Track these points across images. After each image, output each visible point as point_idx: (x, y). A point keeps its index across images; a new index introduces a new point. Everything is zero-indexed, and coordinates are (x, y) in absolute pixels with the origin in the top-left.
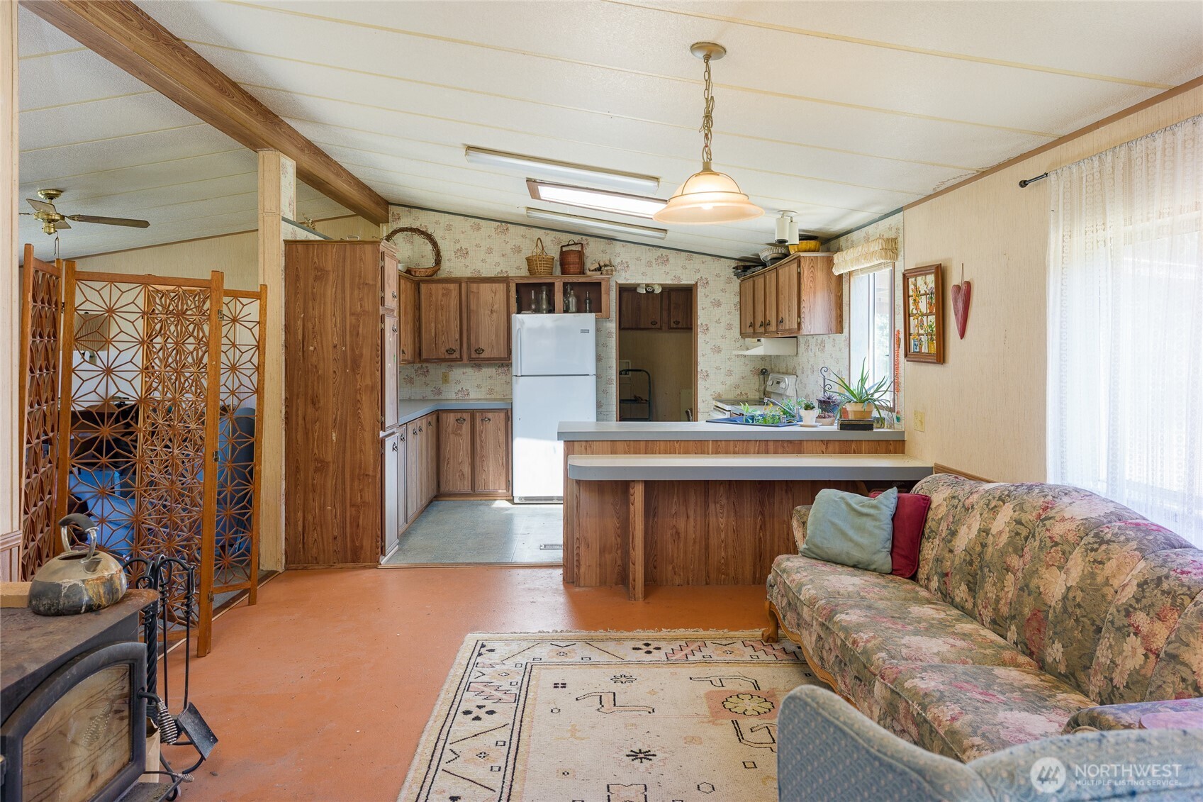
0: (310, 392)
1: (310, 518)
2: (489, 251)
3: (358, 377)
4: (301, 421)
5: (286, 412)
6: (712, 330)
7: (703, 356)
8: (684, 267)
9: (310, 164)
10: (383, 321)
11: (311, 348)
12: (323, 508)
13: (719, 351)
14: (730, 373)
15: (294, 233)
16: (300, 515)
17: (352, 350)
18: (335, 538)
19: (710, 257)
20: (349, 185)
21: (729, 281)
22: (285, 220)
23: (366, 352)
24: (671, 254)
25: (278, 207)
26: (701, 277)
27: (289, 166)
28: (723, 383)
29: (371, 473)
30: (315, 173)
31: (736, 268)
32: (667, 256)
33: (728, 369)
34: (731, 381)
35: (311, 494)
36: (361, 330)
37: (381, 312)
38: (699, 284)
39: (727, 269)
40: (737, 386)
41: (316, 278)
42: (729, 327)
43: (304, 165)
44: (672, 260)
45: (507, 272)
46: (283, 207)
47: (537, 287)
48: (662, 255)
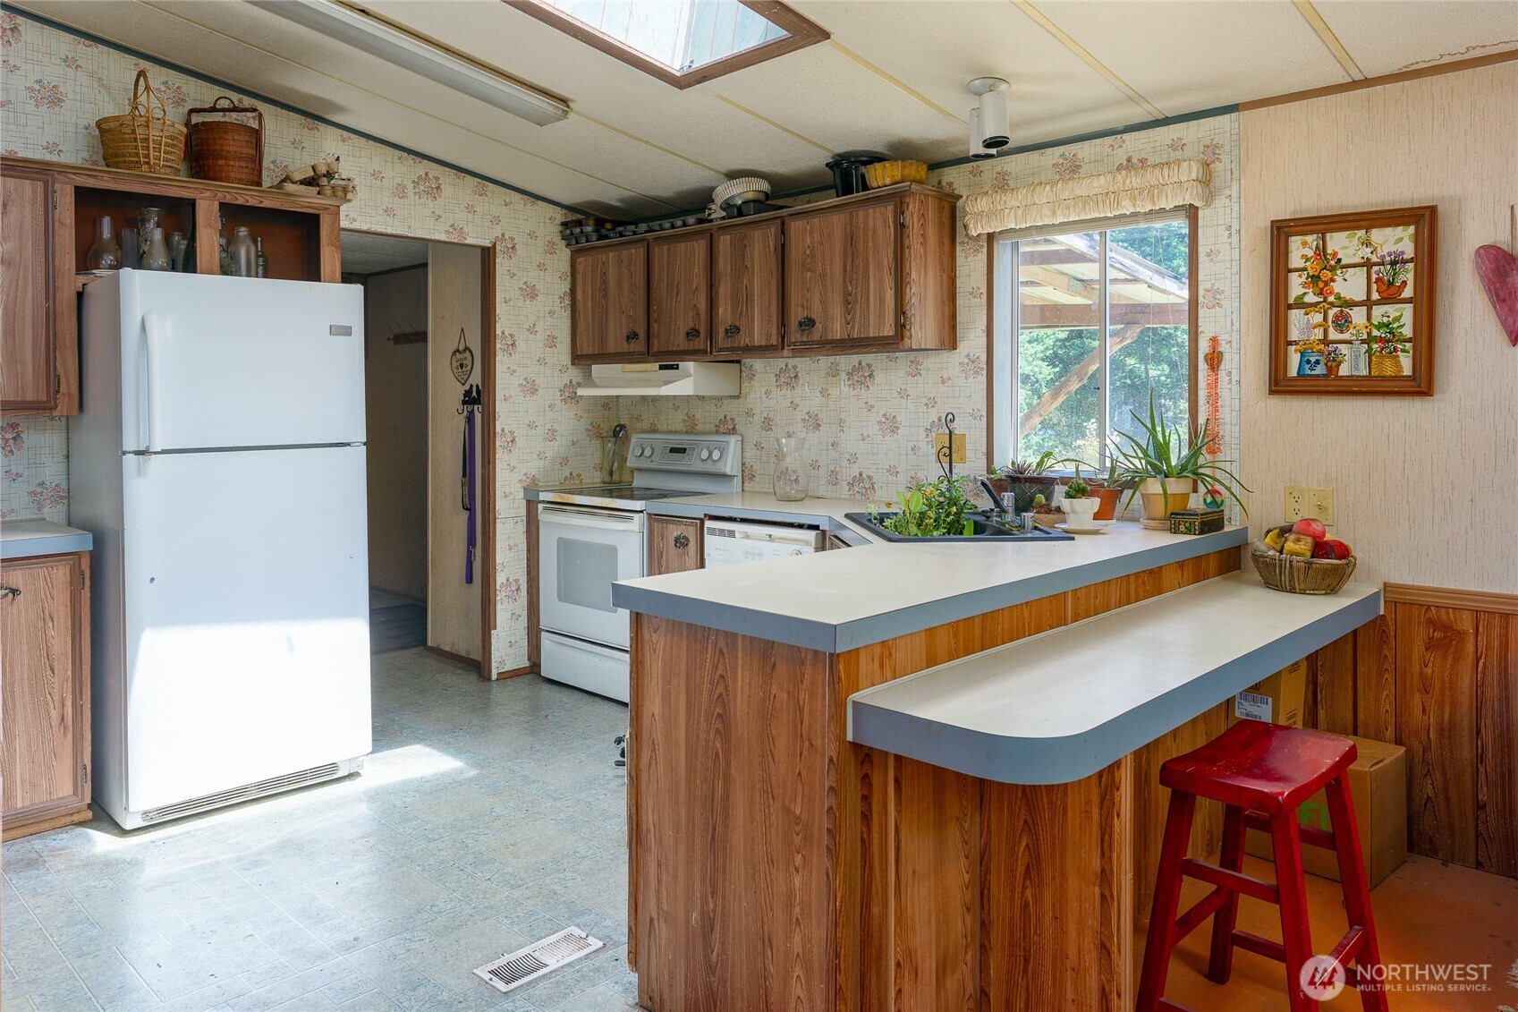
6: (521, 346)
7: (506, 400)
8: (470, 209)
13: (534, 391)
14: (551, 435)
19: (518, 196)
21: (551, 249)
24: (446, 176)
26: (503, 235)
28: (540, 456)
31: (564, 224)
32: (437, 179)
33: (549, 426)
34: (554, 450)
38: (498, 248)
39: (546, 223)
40: (564, 461)
42: (551, 342)
44: (447, 190)
48: (427, 174)
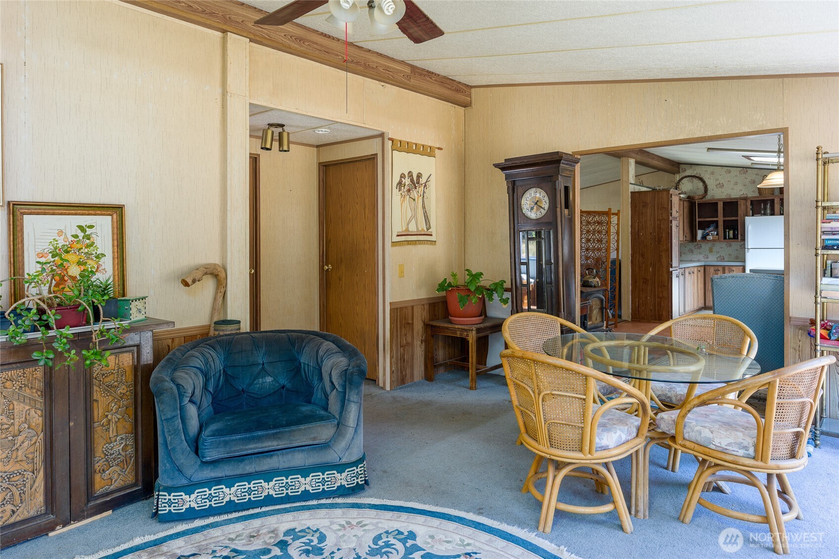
0: (641, 252)
1: (641, 301)
2: (736, 183)
3: (661, 245)
4: (637, 263)
5: (632, 259)
9: (640, 158)
10: (671, 223)
11: (641, 234)
12: (646, 298)
15: (634, 188)
16: (637, 300)
17: (658, 235)
18: (651, 310)
20: (659, 162)
22: (631, 184)
23: (664, 235)
25: (628, 179)
27: (632, 162)
29: (666, 285)
30: (643, 161)
35: (641, 292)
36: (662, 226)
37: (670, 219)
41: (644, 206)
43: (638, 159)
45: (746, 194)
46: (630, 179)
47: (765, 202)
